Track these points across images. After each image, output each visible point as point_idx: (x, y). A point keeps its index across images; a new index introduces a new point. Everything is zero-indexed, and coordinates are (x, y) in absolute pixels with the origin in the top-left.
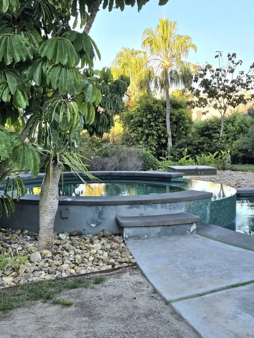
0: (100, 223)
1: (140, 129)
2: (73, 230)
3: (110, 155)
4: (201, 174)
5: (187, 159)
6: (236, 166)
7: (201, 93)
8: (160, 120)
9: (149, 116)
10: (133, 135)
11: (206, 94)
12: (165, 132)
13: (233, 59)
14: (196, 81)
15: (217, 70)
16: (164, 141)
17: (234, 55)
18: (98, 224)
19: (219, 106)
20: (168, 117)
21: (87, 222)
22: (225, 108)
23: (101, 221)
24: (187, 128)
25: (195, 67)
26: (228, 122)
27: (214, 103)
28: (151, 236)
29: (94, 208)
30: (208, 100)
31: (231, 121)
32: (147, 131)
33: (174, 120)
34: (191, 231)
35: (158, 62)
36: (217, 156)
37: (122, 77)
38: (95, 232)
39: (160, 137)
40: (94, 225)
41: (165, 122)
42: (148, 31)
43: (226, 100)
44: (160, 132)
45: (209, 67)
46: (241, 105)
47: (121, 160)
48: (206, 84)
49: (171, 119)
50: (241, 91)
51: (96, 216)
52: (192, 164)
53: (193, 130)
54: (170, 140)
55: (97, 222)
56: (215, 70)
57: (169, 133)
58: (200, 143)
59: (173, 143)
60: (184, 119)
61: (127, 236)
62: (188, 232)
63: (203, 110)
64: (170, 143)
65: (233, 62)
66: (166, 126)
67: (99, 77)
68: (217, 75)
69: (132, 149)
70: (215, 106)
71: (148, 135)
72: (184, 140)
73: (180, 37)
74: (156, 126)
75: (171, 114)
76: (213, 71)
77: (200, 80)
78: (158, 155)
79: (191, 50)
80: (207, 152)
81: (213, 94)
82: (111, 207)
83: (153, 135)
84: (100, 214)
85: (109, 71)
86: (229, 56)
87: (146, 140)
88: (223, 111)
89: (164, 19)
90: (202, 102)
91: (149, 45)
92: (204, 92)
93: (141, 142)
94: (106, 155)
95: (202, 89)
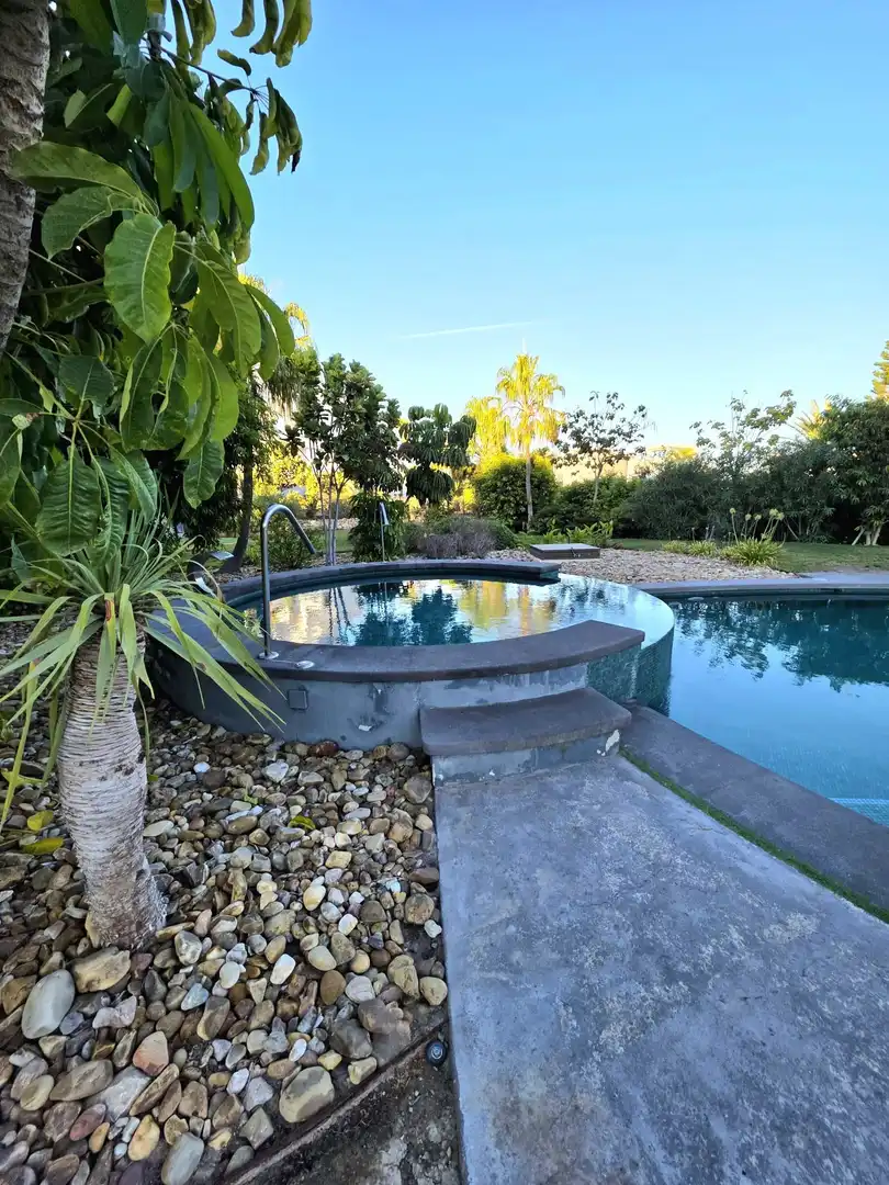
0: (381, 723)
1: (493, 495)
2: (318, 737)
3: (452, 529)
4: (577, 557)
5: (555, 534)
6: (620, 542)
7: (570, 448)
8: (519, 483)
9: (504, 479)
10: (486, 502)
11: (578, 449)
12: (524, 498)
13: (613, 401)
14: (565, 431)
15: (593, 416)
16: (523, 509)
17: (615, 396)
18: (376, 726)
19: (593, 464)
20: (528, 479)
21: (349, 720)
22: (601, 466)
23: (382, 718)
24: (551, 493)
25: (563, 414)
26: (601, 484)
27: (586, 461)
28: (506, 774)
29: (364, 689)
30: (579, 456)
31: (605, 483)
32: (502, 497)
33: (536, 483)
34: (607, 748)
35: (516, 410)
36: (595, 529)
37: (465, 419)
38: (369, 743)
39: (518, 504)
40: (366, 728)
41: (524, 486)
42: (502, 372)
43: (602, 455)
44: (518, 498)
45: (580, 414)
46: (622, 461)
47: (465, 538)
48: (577, 435)
49: (532, 482)
50: (621, 444)
51: (371, 704)
52: (562, 541)
53: (559, 495)
54: (530, 508)
55: (373, 720)
56: (589, 416)
57: (530, 499)
58: (568, 512)
59: (535, 511)
60: (547, 481)
61: (441, 777)
62: (599, 752)
63: (573, 469)
64: (530, 513)
65: (613, 405)
66: (525, 491)
67: (432, 420)
68: (592, 424)
69: (482, 521)
70: (588, 465)
71: (503, 502)
72: (549, 508)
73: (541, 377)
74: (513, 490)
75: (532, 476)
76: (586, 419)
77: (570, 431)
78: (517, 528)
79: (557, 393)
80: (581, 524)
81: (585, 448)
82: (407, 685)
83: (510, 501)
84: (380, 702)
85: (445, 409)
86: (608, 396)
87: (501, 508)
88: (598, 470)
89: (523, 355)
90: (572, 460)
91: (503, 390)
92: (574, 447)
93: (495, 512)
94: (447, 531)
95: (572, 442)
